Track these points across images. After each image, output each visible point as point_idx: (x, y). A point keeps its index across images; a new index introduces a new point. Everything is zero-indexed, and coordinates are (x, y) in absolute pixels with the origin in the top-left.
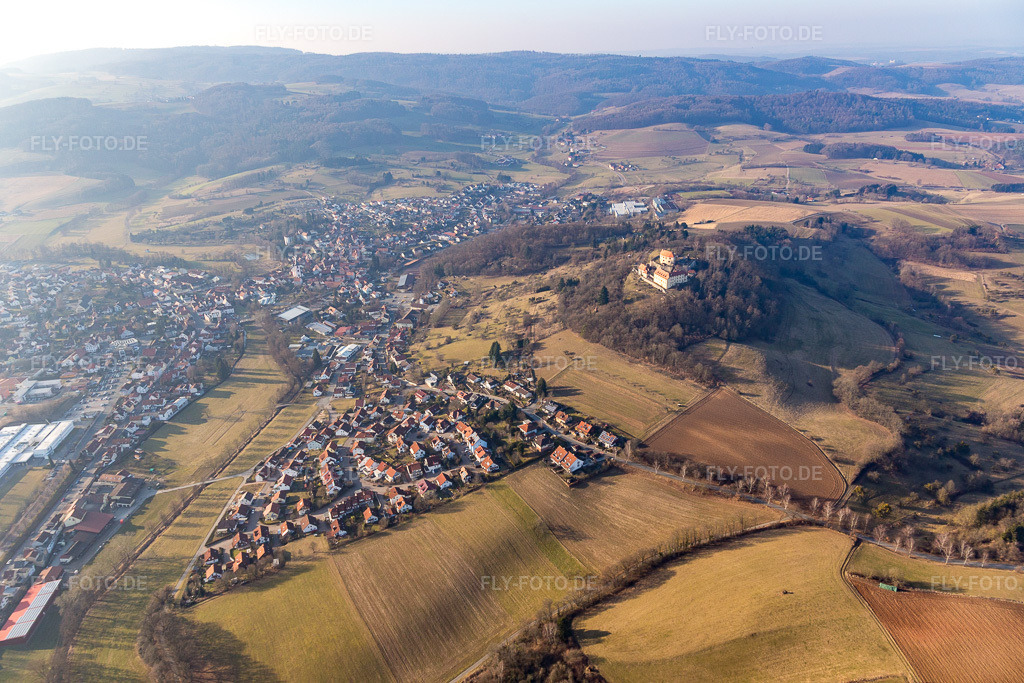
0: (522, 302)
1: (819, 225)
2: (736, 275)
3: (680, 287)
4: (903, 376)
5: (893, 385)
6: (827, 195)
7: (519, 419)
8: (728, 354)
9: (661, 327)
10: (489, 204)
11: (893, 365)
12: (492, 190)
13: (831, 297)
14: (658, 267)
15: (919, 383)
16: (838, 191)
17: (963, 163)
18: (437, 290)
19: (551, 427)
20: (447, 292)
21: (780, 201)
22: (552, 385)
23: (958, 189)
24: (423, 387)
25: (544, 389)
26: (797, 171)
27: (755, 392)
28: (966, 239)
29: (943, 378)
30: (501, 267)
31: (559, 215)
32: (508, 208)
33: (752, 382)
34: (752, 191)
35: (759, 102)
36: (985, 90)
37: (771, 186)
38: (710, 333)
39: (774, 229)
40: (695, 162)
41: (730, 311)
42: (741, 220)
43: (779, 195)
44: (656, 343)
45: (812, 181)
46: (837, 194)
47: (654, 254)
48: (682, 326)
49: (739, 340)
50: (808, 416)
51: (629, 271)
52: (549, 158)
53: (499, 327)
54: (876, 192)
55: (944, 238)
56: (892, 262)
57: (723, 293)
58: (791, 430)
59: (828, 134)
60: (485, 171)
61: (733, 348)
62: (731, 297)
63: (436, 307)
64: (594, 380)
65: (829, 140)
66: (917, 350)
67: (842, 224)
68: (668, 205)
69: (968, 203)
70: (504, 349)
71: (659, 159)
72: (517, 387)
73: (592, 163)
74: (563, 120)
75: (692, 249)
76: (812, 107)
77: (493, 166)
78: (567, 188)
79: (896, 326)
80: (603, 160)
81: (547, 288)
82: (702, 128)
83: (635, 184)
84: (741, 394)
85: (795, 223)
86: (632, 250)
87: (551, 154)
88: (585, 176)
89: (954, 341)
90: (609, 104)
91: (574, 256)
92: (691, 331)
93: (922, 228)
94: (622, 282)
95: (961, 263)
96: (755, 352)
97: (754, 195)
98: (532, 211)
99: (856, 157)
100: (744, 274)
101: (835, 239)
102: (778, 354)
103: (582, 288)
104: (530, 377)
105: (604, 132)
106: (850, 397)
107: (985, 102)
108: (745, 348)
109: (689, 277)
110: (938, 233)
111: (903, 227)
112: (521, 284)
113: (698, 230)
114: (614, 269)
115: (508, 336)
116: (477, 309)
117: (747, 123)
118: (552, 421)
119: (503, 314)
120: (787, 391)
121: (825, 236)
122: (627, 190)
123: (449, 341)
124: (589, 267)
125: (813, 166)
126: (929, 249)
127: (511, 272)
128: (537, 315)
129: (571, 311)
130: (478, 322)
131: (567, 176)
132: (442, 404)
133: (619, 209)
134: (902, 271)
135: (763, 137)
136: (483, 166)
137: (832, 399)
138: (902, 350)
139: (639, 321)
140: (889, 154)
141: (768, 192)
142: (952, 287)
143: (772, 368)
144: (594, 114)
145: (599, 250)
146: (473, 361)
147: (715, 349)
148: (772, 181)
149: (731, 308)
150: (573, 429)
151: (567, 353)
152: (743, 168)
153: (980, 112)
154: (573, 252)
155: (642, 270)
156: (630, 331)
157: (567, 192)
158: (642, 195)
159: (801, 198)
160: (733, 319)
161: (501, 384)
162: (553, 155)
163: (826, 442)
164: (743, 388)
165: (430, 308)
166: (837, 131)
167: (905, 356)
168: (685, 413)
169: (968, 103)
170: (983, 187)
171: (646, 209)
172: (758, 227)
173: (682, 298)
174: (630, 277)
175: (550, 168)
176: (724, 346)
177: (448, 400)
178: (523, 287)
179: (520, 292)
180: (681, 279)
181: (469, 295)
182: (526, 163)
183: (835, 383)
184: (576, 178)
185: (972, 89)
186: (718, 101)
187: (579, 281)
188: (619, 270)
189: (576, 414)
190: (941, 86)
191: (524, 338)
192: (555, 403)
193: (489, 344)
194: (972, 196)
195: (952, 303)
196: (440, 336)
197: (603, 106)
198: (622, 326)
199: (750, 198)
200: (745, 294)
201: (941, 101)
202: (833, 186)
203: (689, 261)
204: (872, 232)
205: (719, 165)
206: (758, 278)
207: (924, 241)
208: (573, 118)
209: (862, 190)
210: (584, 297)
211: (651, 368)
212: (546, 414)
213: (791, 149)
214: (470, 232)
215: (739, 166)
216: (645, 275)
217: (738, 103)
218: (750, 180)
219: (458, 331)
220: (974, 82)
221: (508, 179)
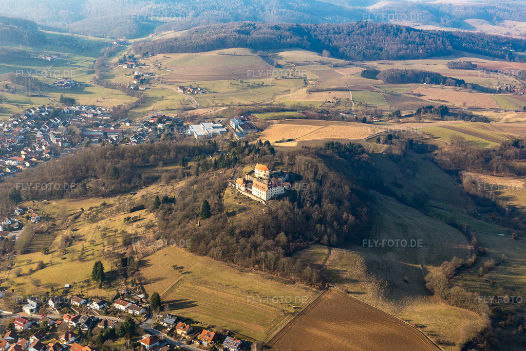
0: (117, 222)
1: (389, 141)
2: (328, 185)
3: (279, 197)
4: (481, 269)
5: (474, 277)
6: (390, 115)
7: (138, 335)
8: (331, 258)
9: (266, 236)
10: (55, 127)
11: (471, 260)
12: (57, 113)
13: (410, 205)
14: (255, 181)
15: (494, 275)
16: (399, 111)
17: (498, 88)
18: (15, 216)
19: (172, 339)
20: (28, 218)
21: (350, 120)
22: (165, 300)
23: (497, 110)
24: (21, 315)
25: (158, 303)
26: (359, 95)
27: (360, 290)
28: (511, 151)
29: (512, 270)
30: (86, 189)
31: (136, 137)
32: (78, 131)
33: (356, 281)
34: (322, 112)
35: (315, 30)
36: (504, 26)
37: (339, 107)
38: (311, 240)
39: (351, 145)
40: (262, 85)
41: (328, 218)
42: (319, 138)
43: (347, 115)
44: (264, 251)
45: (374, 103)
46: (398, 114)
47: (247, 169)
48: (286, 234)
49: (338, 245)
50: (409, 309)
51: (225, 186)
52: (113, 81)
53: (96, 248)
54: (431, 112)
55: (494, 151)
56: (454, 173)
57: (319, 201)
58: (397, 321)
59: (380, 62)
60: (44, 94)
61: (335, 252)
62: (327, 205)
63: (18, 234)
64: (208, 291)
65: (383, 66)
66: (488, 247)
67: (408, 139)
68: (246, 126)
69: (507, 121)
70: (107, 268)
71: (227, 83)
72: (129, 305)
73: (159, 86)
74: (121, 43)
75: (282, 164)
76: (363, 36)
77: (52, 88)
78: (137, 111)
79: (468, 227)
80: (171, 84)
81: (141, 208)
82: (265, 53)
83: (208, 107)
84: (349, 293)
85: (368, 140)
86: (224, 167)
87: (113, 77)
88: (154, 99)
89: (516, 239)
90: (168, 28)
91: (163, 175)
92: (294, 239)
93: (475, 143)
94: (220, 197)
95: (511, 172)
96: (355, 255)
97: (325, 115)
98: (105, 134)
99: (408, 82)
100: (334, 185)
101: (405, 154)
102: (373, 256)
103: (179, 204)
104: (140, 293)
105: (167, 55)
106: (442, 288)
107: (507, 36)
108: (345, 252)
109: (285, 189)
110: (489, 147)
111: (460, 142)
112: (110, 206)
113: (282, 147)
114: (210, 184)
115: (110, 255)
116: (67, 233)
117: (308, 50)
118: (172, 333)
119: (98, 235)
120: (387, 287)
121: (396, 151)
122: (201, 112)
123: (42, 266)
124: (182, 184)
125: (372, 90)
126: (484, 160)
127: (98, 194)
128: (136, 233)
129: (173, 227)
130: (70, 245)
131: (135, 99)
132: (47, 329)
133: (199, 130)
134: (465, 181)
135: (323, 63)
136: (41, 88)
137: (427, 292)
138: (476, 247)
139: (245, 231)
140: (436, 79)
141: (337, 113)
142: (506, 193)
143: (372, 269)
144: (154, 37)
145: (189, 168)
146: (75, 283)
147: (318, 254)
148: (338, 103)
149: (329, 215)
150: (195, 338)
151: (175, 267)
152: (310, 91)
153: (504, 44)
154: (162, 172)
155: (239, 185)
156: (238, 242)
157: (138, 114)
158: (217, 117)
159: (368, 118)
160: (332, 226)
161: (109, 304)
162: (117, 78)
163: (429, 328)
164: (349, 287)
165: (11, 234)
166: (388, 59)
167: (480, 252)
168: (300, 314)
169: (493, 36)
170: (517, 109)
171: (224, 130)
172: (337, 143)
173: (282, 207)
174: (228, 191)
175: (116, 91)
176: (326, 251)
177: (53, 325)
178: (114, 208)
179: (111, 213)
180: (278, 190)
181: (53, 219)
182: (88, 86)
183: (427, 278)
184: (144, 101)
185: (494, 24)
186: (277, 28)
187: (174, 198)
188: (216, 185)
189: (195, 325)
190: (469, 21)
191: (127, 256)
192: (172, 316)
193: (89, 267)
194: (509, 116)
195: (509, 207)
196: (30, 262)
197: (161, 30)
198: (228, 237)
199: (322, 118)
200: (339, 202)
201: (472, 34)
202: (393, 108)
203: (282, 174)
204: (435, 147)
205: (286, 89)
206: (347, 188)
207: (479, 154)
208: (131, 41)
209: (419, 111)
210: (184, 212)
211: (262, 276)
212: (166, 328)
213: (350, 74)
214: (39, 156)
215: (305, 89)
216: (243, 189)
217: (297, 30)
218: (319, 103)
219: (50, 255)
220: (495, 18)
221: (72, 102)
